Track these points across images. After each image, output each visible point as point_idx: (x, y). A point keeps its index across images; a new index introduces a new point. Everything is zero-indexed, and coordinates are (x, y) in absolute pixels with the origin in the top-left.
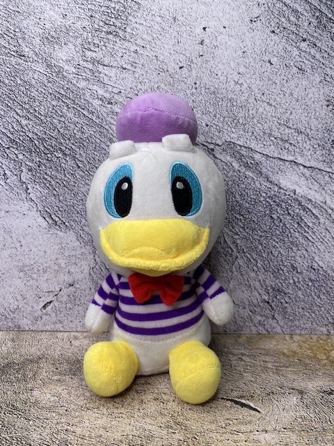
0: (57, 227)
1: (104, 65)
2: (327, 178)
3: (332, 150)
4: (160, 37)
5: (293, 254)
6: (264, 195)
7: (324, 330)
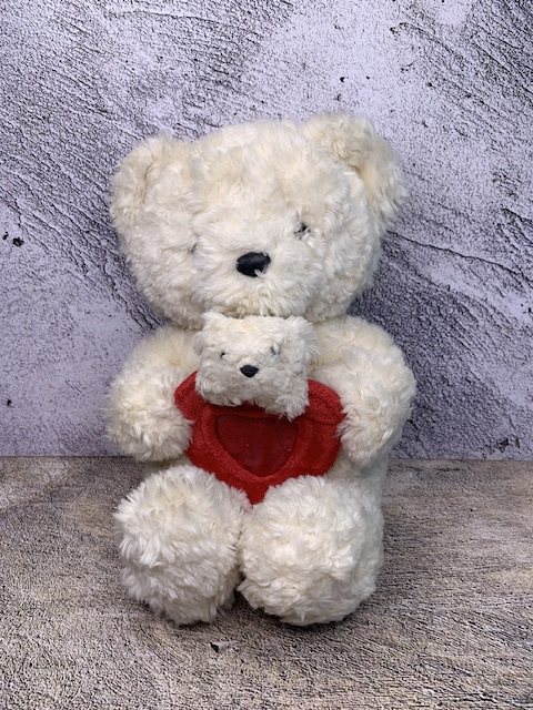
1: (212, 125)
3: (497, 236)
4: (285, 90)
6: (411, 291)
7: (479, 455)
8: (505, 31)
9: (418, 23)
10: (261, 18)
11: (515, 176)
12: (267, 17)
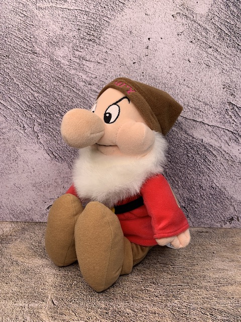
0: (57, 160)
1: (86, 60)
2: (222, 132)
4: (121, 44)
5: (201, 178)
6: (184, 142)
7: (219, 225)
8: (228, 17)
9: (186, 12)
10: (110, 10)
11: (234, 86)
12: (113, 9)
